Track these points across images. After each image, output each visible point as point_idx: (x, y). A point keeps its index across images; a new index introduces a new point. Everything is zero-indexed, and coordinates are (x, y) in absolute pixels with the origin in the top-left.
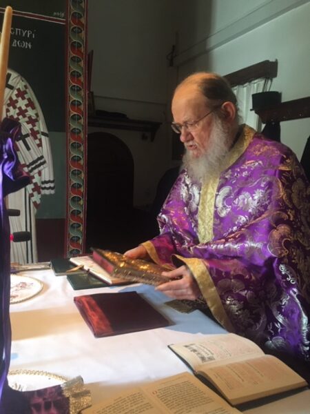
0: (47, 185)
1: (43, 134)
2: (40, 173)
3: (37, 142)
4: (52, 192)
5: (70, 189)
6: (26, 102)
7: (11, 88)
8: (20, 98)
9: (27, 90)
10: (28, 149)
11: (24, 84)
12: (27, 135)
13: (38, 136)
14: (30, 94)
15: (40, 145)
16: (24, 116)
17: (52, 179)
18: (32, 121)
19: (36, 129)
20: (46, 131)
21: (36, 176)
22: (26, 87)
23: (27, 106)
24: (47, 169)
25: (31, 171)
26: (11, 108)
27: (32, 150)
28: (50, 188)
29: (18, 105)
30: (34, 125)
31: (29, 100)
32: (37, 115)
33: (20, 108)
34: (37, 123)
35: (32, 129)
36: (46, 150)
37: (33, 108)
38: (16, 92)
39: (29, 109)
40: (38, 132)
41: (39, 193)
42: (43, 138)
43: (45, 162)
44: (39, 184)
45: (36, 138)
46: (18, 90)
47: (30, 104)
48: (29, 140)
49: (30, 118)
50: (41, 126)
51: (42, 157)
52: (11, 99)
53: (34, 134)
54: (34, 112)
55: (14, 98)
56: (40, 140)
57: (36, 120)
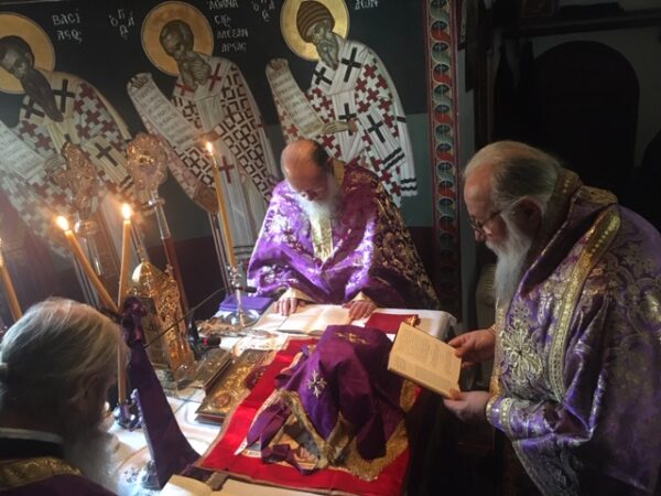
0: (408, 185)
1: (400, 119)
2: (398, 170)
3: (393, 130)
4: (415, 193)
5: (437, 188)
6: (376, 80)
7: (358, 65)
8: (369, 78)
9: (377, 65)
10: (382, 140)
11: (372, 57)
12: (380, 124)
13: (394, 123)
14: (381, 70)
15: (396, 134)
16: (376, 100)
17: (413, 177)
18: (385, 105)
19: (390, 114)
20: (403, 115)
21: (394, 174)
22: (375, 61)
23: (378, 85)
24: (406, 165)
25: (387, 168)
26: (360, 92)
27: (387, 142)
28: (411, 188)
29: (367, 87)
30: (387, 110)
31: (380, 77)
32: (390, 95)
33: (370, 90)
34: (391, 107)
35: (385, 115)
36: (404, 140)
37: (386, 87)
38: (364, 70)
39: (381, 89)
40: (393, 118)
41: (399, 195)
42: (400, 124)
43: (403, 156)
44: (398, 184)
45: (391, 126)
46: (367, 67)
47: (382, 83)
48: (383, 129)
49: (382, 100)
50: (396, 110)
51: (399, 150)
52: (359, 80)
53: (388, 120)
54: (387, 91)
55: (363, 78)
56: (396, 128)
57: (390, 103)
